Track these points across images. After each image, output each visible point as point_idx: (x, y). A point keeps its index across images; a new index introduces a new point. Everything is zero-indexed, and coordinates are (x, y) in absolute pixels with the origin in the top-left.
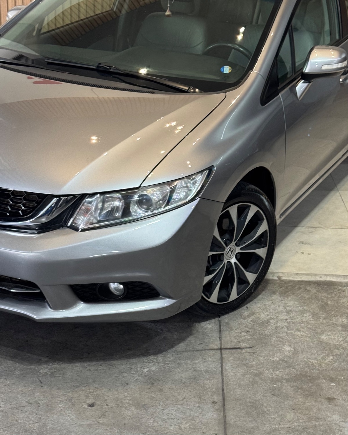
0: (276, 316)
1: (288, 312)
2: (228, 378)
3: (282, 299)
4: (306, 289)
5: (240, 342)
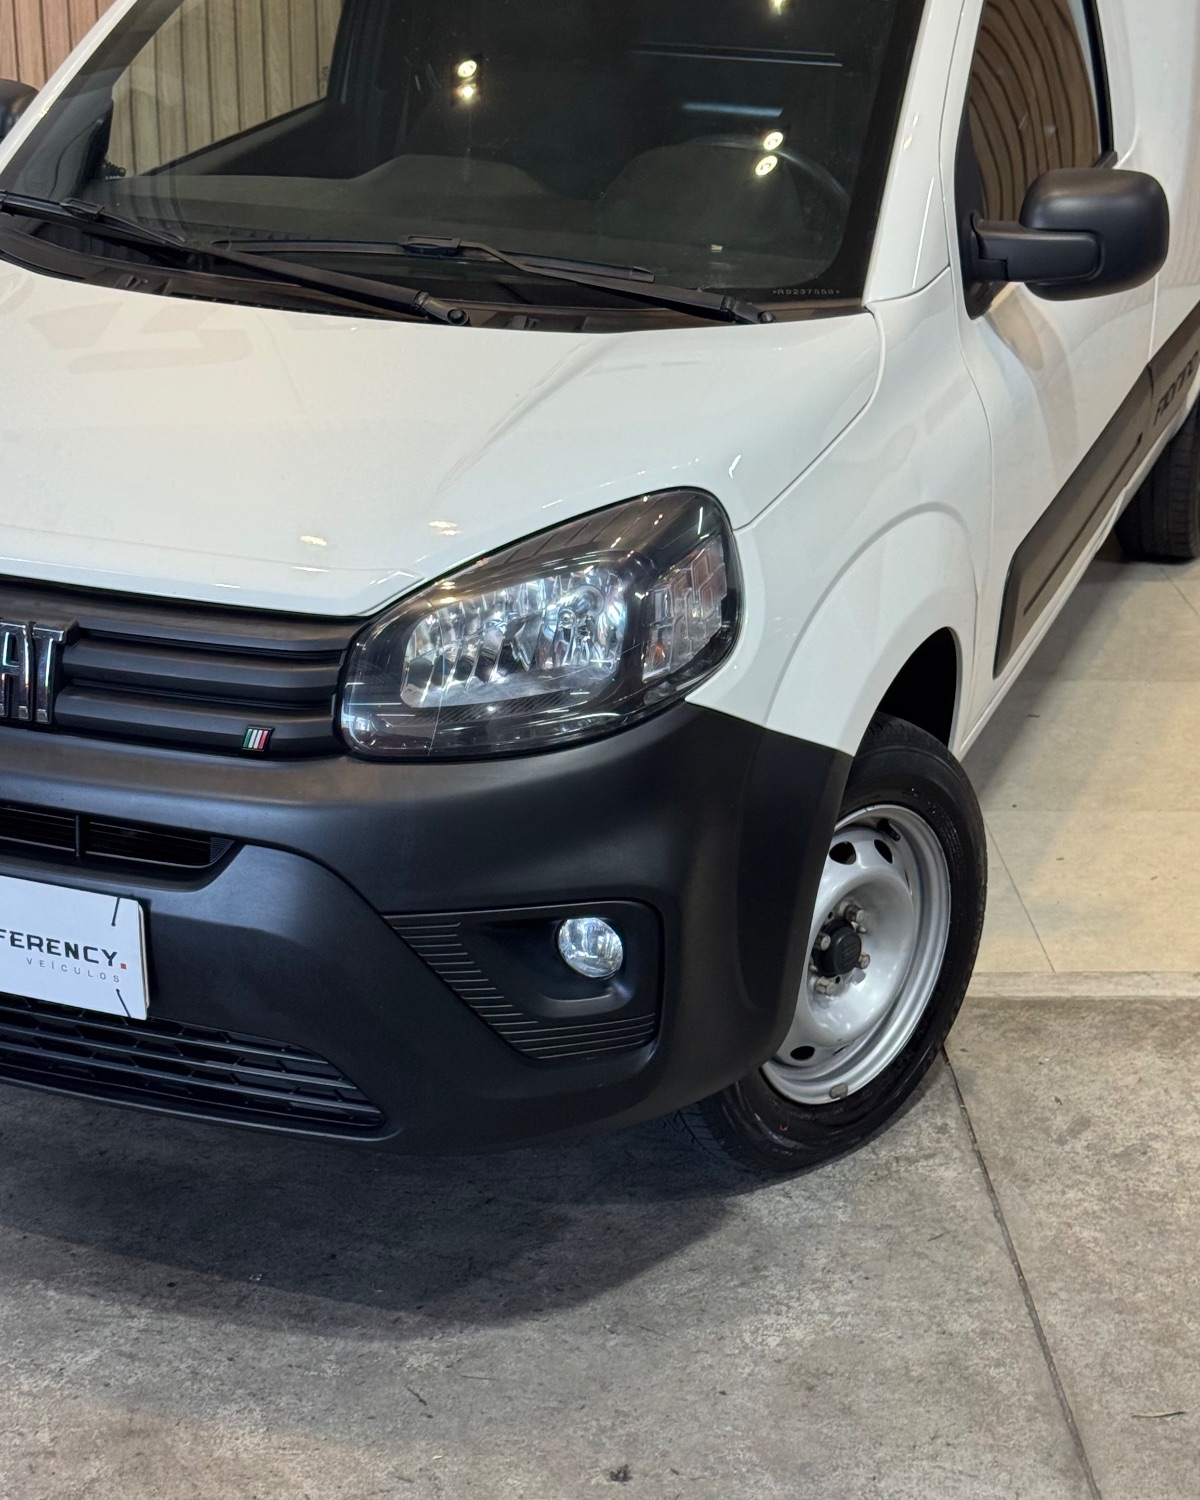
2: (1067, 1355)
5: (1069, 1226)
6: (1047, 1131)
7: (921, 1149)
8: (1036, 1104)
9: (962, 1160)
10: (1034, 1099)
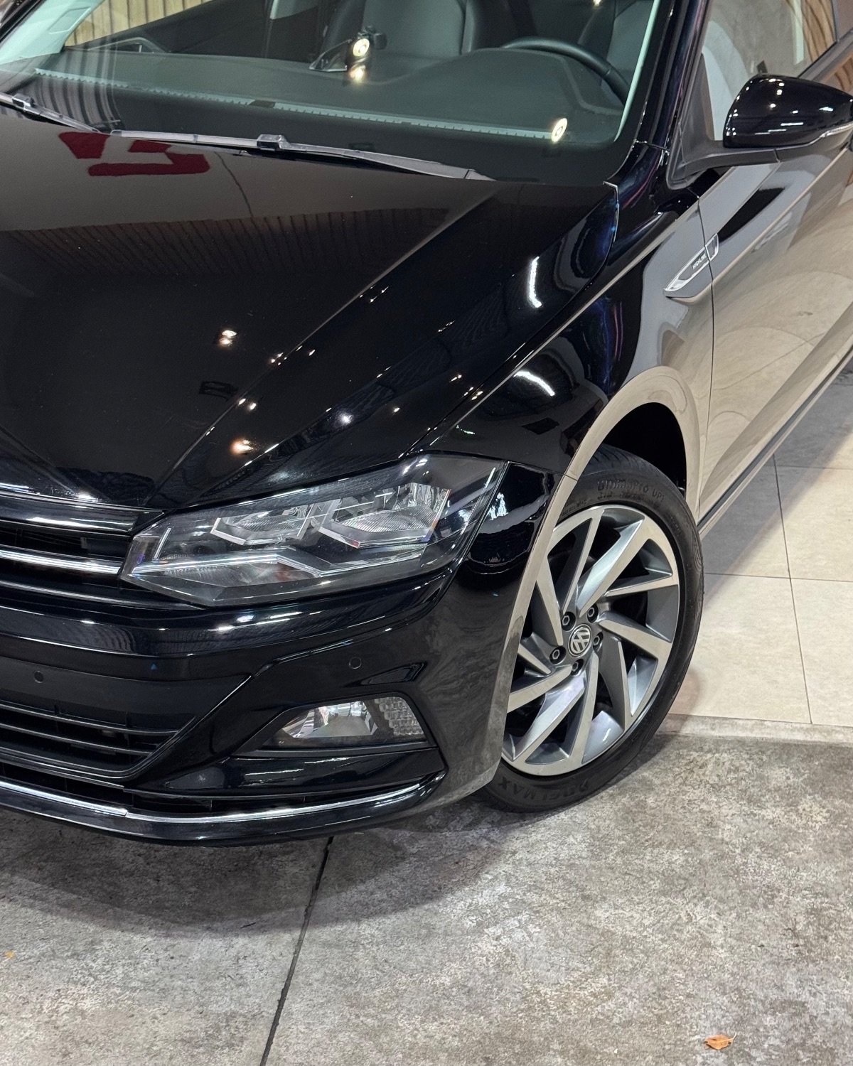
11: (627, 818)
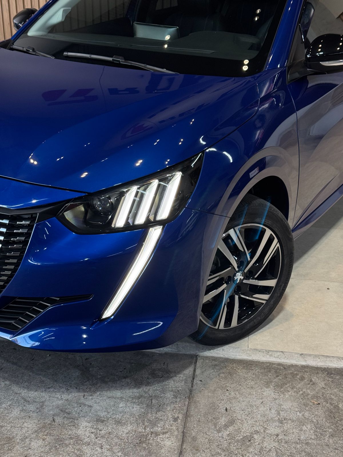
0: (264, 427)
1: (281, 422)
3: (277, 397)
4: (311, 381)
6: (215, 425)
7: (164, 429)
8: (217, 410)
9: (177, 436)
10: (217, 407)
11: (331, 416)
